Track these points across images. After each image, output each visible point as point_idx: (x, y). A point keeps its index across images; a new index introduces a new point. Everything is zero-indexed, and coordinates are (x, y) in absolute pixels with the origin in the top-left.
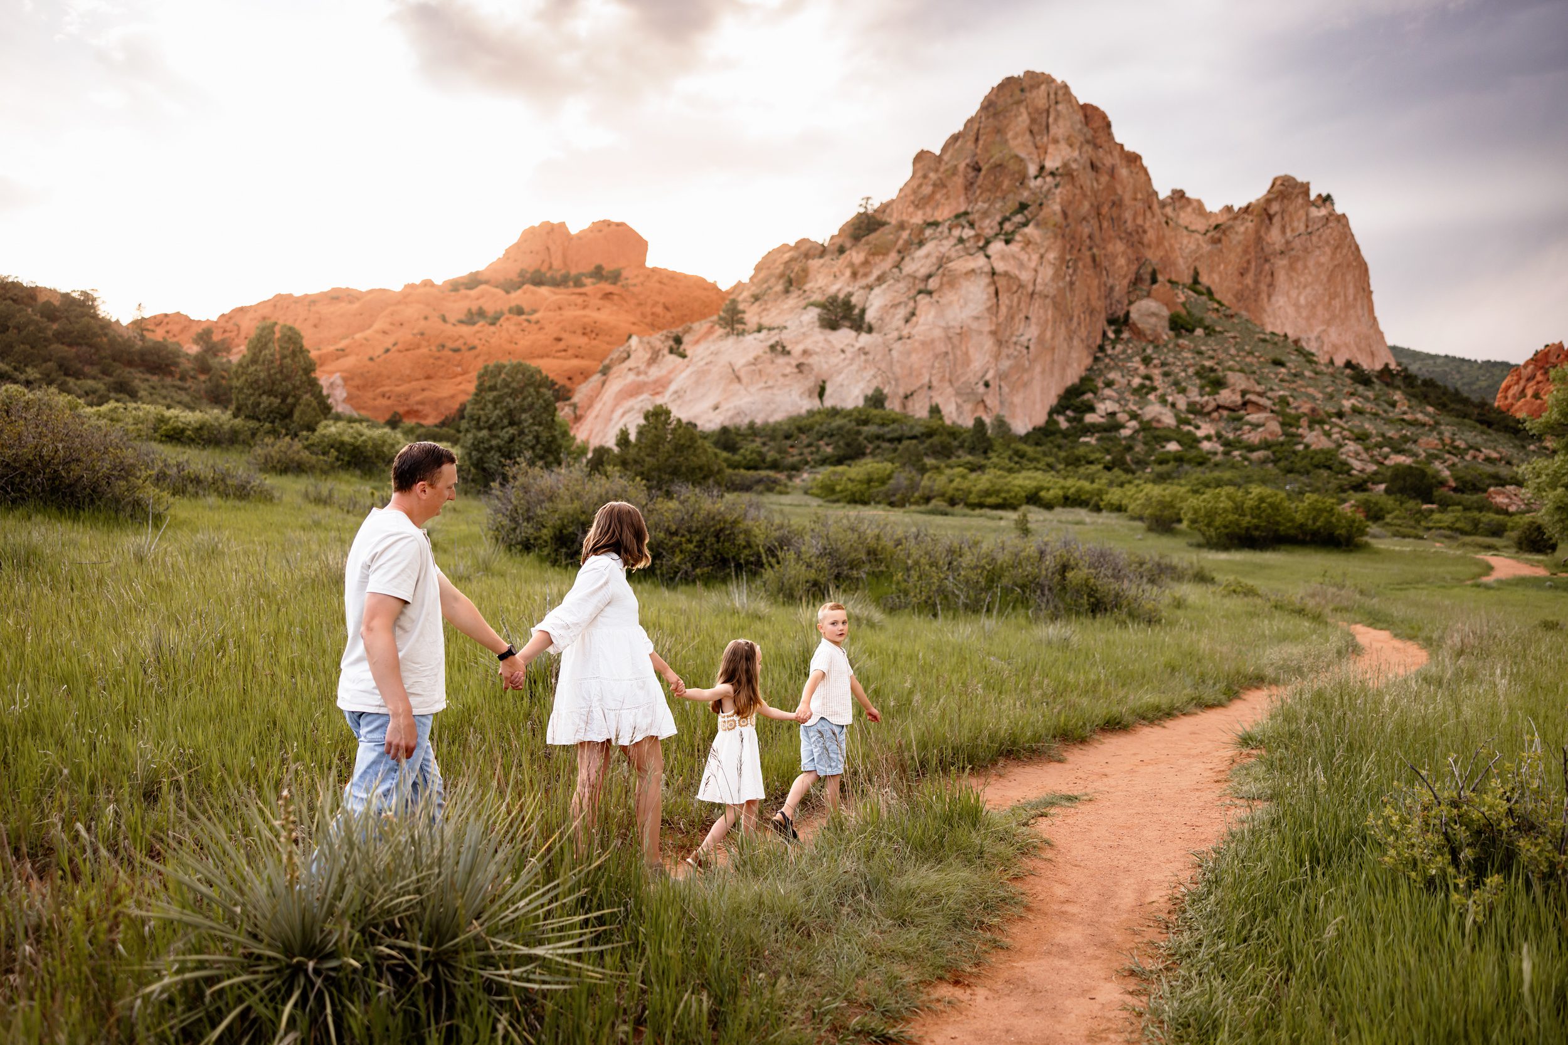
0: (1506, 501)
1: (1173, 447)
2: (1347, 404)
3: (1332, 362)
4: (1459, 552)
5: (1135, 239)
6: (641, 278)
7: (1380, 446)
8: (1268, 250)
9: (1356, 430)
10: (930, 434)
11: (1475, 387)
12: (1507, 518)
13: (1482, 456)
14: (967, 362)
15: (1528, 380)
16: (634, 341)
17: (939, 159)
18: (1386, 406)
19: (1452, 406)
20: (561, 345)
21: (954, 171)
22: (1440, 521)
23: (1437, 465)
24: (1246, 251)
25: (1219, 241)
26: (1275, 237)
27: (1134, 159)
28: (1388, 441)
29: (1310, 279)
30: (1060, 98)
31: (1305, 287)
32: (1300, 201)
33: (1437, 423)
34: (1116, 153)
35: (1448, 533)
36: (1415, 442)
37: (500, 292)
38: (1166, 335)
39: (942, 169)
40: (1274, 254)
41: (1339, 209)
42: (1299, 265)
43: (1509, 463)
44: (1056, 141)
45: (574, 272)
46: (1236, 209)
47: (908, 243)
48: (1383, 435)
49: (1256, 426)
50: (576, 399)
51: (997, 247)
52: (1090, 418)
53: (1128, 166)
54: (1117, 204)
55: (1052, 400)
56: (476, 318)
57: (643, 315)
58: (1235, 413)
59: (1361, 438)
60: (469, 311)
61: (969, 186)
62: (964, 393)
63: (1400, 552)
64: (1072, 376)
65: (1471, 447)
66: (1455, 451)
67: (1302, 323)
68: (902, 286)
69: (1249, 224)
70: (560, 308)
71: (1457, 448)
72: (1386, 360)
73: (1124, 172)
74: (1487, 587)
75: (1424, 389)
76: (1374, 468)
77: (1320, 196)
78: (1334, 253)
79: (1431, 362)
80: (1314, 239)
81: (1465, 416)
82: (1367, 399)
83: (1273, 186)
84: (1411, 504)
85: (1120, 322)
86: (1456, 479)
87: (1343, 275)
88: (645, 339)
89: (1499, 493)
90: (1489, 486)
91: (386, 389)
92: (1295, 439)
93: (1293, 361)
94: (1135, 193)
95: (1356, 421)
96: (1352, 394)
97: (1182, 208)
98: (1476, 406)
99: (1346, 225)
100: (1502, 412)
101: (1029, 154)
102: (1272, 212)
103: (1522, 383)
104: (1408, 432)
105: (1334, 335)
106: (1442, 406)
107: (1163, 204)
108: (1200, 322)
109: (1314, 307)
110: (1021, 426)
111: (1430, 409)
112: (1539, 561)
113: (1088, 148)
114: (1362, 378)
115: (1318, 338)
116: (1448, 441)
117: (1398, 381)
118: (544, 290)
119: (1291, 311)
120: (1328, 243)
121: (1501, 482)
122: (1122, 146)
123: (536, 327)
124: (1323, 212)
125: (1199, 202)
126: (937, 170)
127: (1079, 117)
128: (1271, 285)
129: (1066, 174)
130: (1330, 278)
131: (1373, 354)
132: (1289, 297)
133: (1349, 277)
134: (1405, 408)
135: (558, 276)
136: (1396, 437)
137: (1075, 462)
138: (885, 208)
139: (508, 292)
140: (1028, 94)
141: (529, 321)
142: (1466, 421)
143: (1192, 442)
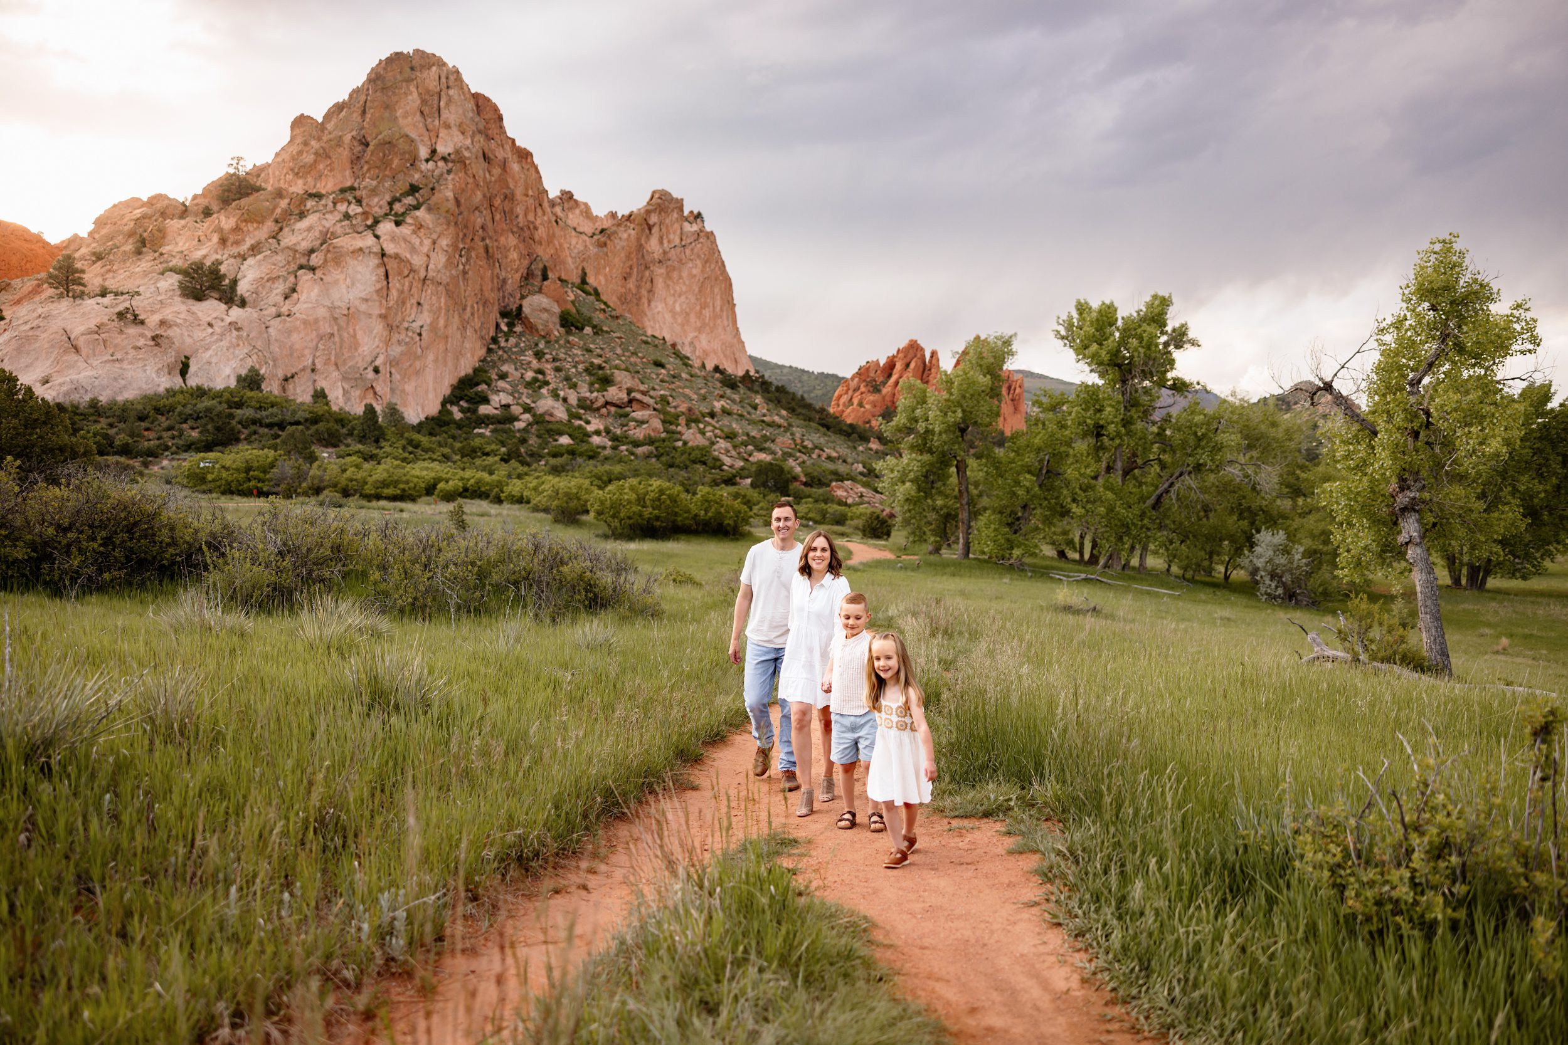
0: (845, 494)
1: (565, 440)
2: (718, 405)
3: (704, 366)
5: (526, 234)
7: (745, 444)
8: (648, 258)
9: (725, 429)
10: (315, 420)
11: (812, 395)
12: (847, 509)
13: (824, 455)
14: (355, 345)
15: (855, 390)
17: (322, 126)
18: (749, 409)
19: (800, 410)
21: (339, 142)
23: (791, 462)
24: (628, 257)
25: (605, 244)
26: (653, 245)
27: (525, 156)
28: (751, 440)
29: (684, 289)
30: (451, 83)
31: (680, 296)
32: (676, 215)
33: (790, 425)
34: (508, 147)
36: (773, 441)
38: (557, 331)
39: (325, 137)
40: (653, 261)
41: (708, 228)
42: (675, 275)
43: (845, 461)
44: (448, 126)
46: (620, 215)
47: (288, 213)
48: (748, 435)
49: (641, 423)
51: (386, 227)
52: (484, 409)
53: (520, 162)
54: (509, 197)
55: (446, 390)
58: (622, 409)
59: (730, 436)
61: (356, 160)
62: (353, 379)
64: (466, 367)
65: (816, 447)
66: (804, 450)
67: (678, 329)
68: (280, 258)
69: (632, 232)
71: (805, 447)
72: (747, 368)
73: (516, 167)
75: (777, 394)
76: (742, 464)
77: (692, 212)
78: (704, 267)
79: (778, 371)
80: (688, 251)
81: (810, 420)
82: (733, 401)
83: (652, 198)
85: (513, 315)
86: (806, 475)
87: (712, 287)
89: (839, 487)
90: (831, 481)
92: (674, 435)
93: (672, 363)
94: (527, 189)
95: (726, 421)
96: (722, 397)
97: (570, 209)
98: (817, 412)
99: (714, 242)
100: (837, 418)
101: (420, 135)
102: (651, 222)
103: (850, 393)
104: (767, 432)
105: (704, 342)
106: (792, 410)
107: (553, 204)
108: (588, 321)
109: (688, 314)
110: (413, 415)
111: (784, 413)
112: (884, 546)
113: (480, 138)
114: (730, 383)
115: (691, 343)
116: (798, 441)
117: (756, 387)
119: (668, 316)
120: (699, 256)
121: (840, 478)
122: (513, 141)
124: (695, 228)
125: (586, 204)
126: (319, 138)
127: (471, 105)
128: (650, 291)
129: (458, 160)
130: (701, 289)
131: (736, 361)
132: (666, 304)
133: (716, 290)
134: (765, 411)
136: (758, 436)
137: (471, 453)
138: (259, 171)
140: (418, 73)
142: (811, 424)
143: (582, 436)
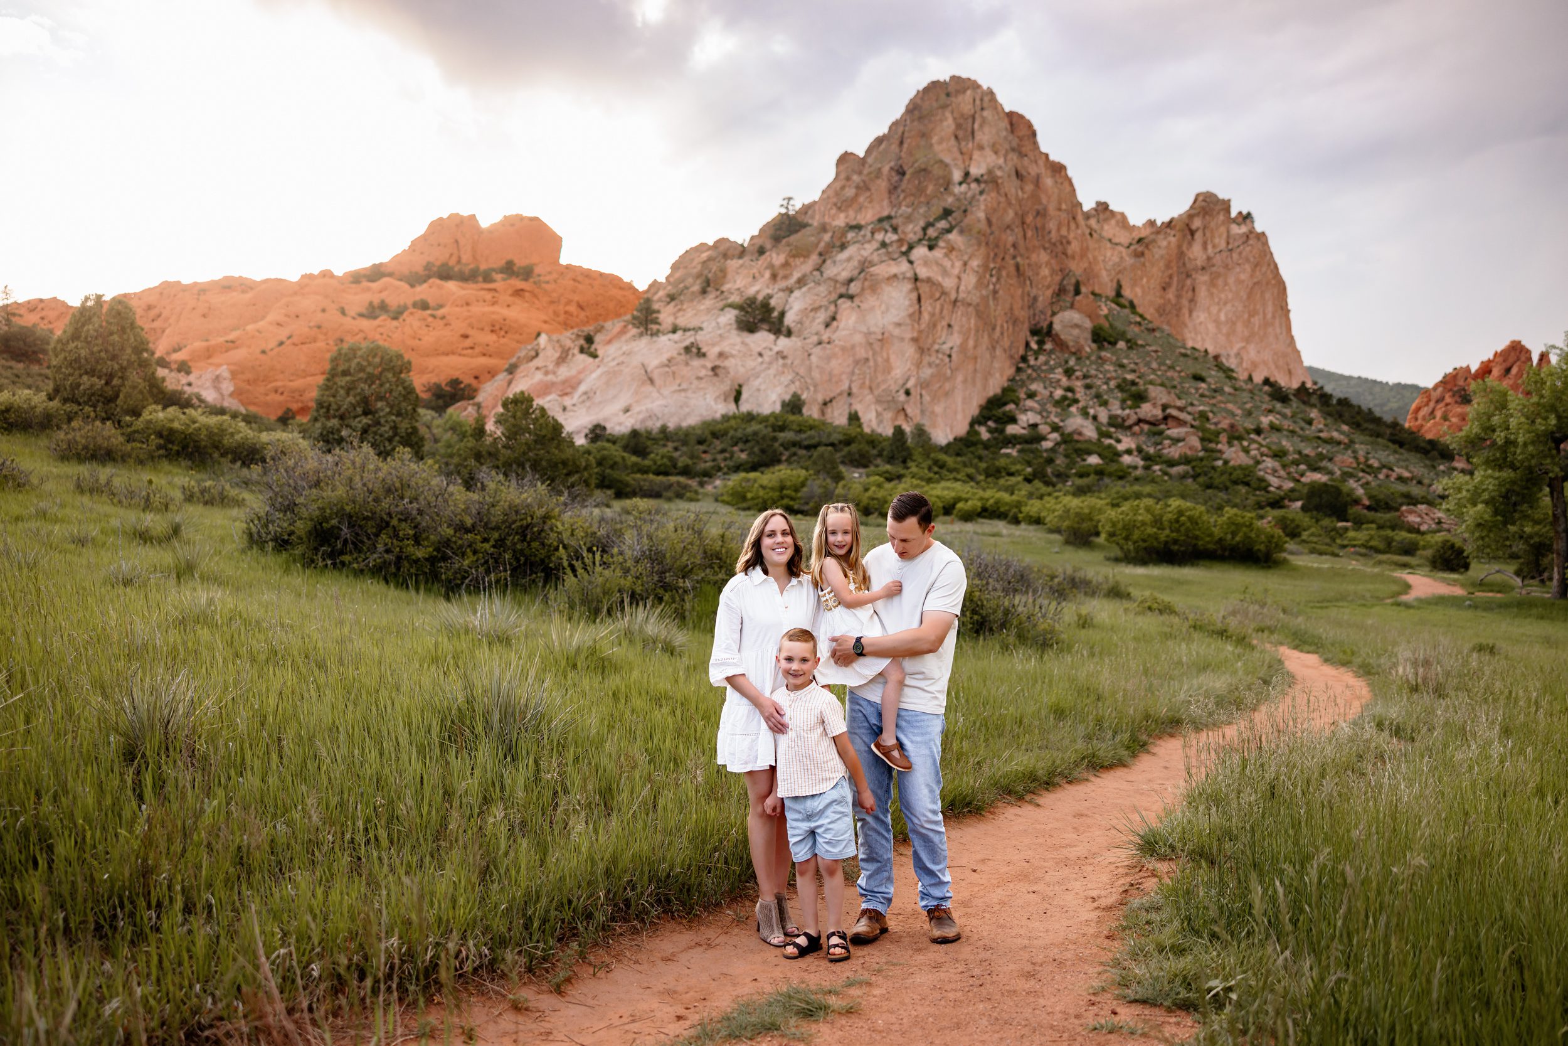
0: (1418, 520)
1: (1093, 460)
2: (1265, 421)
3: (1250, 378)
4: (1376, 570)
5: (1059, 249)
6: (555, 276)
7: (1296, 463)
8: (1189, 266)
9: (1274, 447)
10: (848, 442)
11: (1386, 409)
12: (1419, 537)
13: (1394, 475)
14: (888, 369)
15: (1437, 402)
16: (543, 339)
17: (863, 161)
18: (1303, 424)
19: (1366, 425)
20: (468, 343)
21: (878, 173)
22: (1354, 539)
23: (1352, 483)
24: (1168, 266)
25: (1142, 254)
26: (1196, 253)
27: (1058, 169)
28: (1304, 459)
29: (1230, 296)
30: (985, 105)
31: (1225, 304)
32: (1221, 217)
33: (1352, 442)
34: (1041, 163)
35: (1363, 551)
36: (1331, 460)
37: (404, 286)
38: (1089, 347)
39: (865, 172)
40: (1196, 269)
41: (1259, 228)
42: (1220, 282)
43: (1420, 482)
44: (981, 148)
45: (483, 267)
46: (1159, 223)
47: (830, 246)
48: (1300, 453)
49: (1176, 441)
50: (480, 398)
51: (920, 252)
52: (1011, 429)
53: (1053, 176)
54: (1041, 214)
55: (974, 410)
56: (378, 312)
57: (556, 314)
58: (1156, 427)
59: (1279, 455)
60: (371, 304)
61: (893, 189)
62: (886, 401)
63: (1318, 569)
64: (994, 386)
65: (1384, 466)
66: (1369, 469)
67: (1222, 339)
68: (823, 289)
69: (1173, 240)
70: (468, 304)
71: (1370, 466)
72: (1302, 379)
73: (1048, 182)
74: (1408, 606)
75: (1339, 408)
76: (1291, 485)
77: (1240, 213)
78: (1253, 271)
79: (1345, 383)
80: (1235, 256)
81: (1378, 435)
82: (1284, 416)
83: (1195, 202)
84: (1326, 522)
85: (1043, 333)
86: (1370, 497)
87: (1262, 293)
88: (555, 337)
89: (1411, 512)
90: (1401, 505)
91: (279, 384)
92: (1213, 454)
93: (1214, 377)
94: (1060, 203)
95: (1274, 437)
96: (1270, 411)
97: (1106, 220)
98: (1387, 426)
99: (1266, 243)
100: (1413, 433)
101: (955, 159)
102: (1194, 227)
103: (1432, 404)
104: (1324, 450)
105: (1252, 353)
106: (1356, 425)
107: (1087, 216)
108: (1122, 335)
109: (1234, 323)
110: (942, 436)
111: (1345, 428)
112: (1455, 580)
113: (1013, 156)
114: (1279, 395)
115: (1238, 355)
116: (1362, 459)
117: (1314, 400)
118: (451, 285)
119: (1211, 327)
120: (1248, 260)
121: (1413, 501)
122: (1047, 155)
123: (442, 323)
124: (1243, 229)
125: (1122, 214)
126: (860, 173)
127: (1005, 124)
128: (1192, 301)
129: (989, 181)
130: (1250, 295)
131: (1290, 372)
132: (1209, 313)
133: (1268, 295)
134: (1321, 426)
135: (467, 270)
136: (1312, 454)
137: (995, 474)
138: (807, 209)
139: (412, 286)
140: (953, 99)
141: (434, 316)
142: (1380, 440)
143: (1113, 456)
